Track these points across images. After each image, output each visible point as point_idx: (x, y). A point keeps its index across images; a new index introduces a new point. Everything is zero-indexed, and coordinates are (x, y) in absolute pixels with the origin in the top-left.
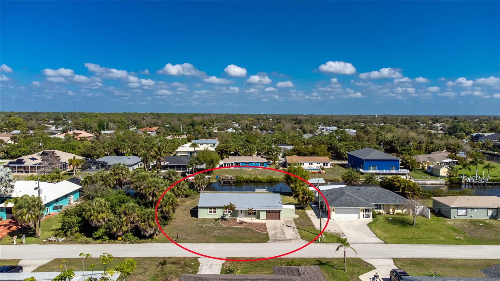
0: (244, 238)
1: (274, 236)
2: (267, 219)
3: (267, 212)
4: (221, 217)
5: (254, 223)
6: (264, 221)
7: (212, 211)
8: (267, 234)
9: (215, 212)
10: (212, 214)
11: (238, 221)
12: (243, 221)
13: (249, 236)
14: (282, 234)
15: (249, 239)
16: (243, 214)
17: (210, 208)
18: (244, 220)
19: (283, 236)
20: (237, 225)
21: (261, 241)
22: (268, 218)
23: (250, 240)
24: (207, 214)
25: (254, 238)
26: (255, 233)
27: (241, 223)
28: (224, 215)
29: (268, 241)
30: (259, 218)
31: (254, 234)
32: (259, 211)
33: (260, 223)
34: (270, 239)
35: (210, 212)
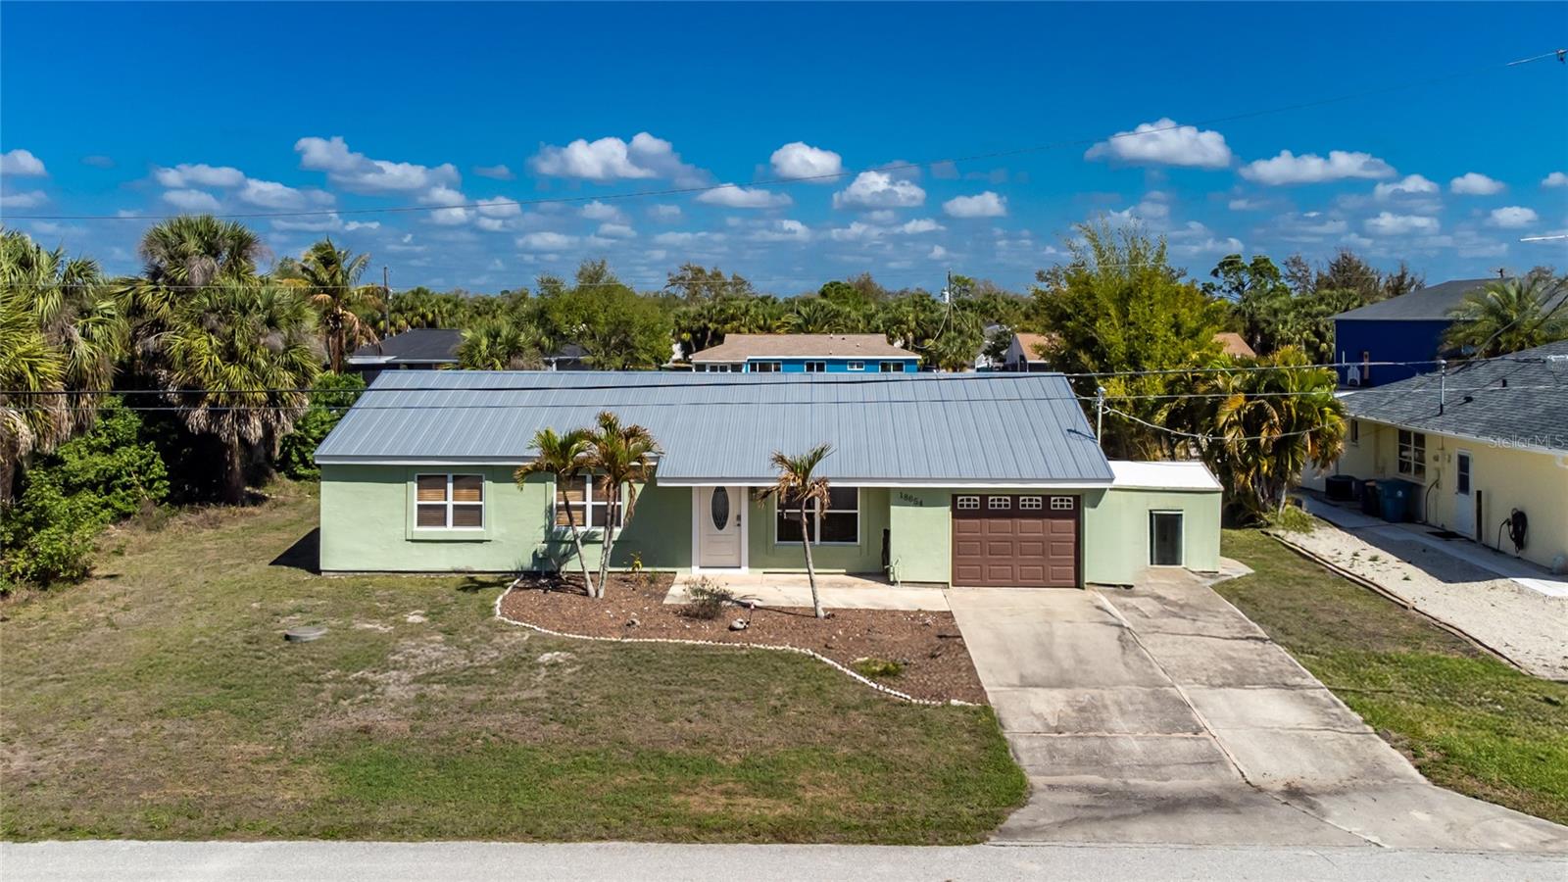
0: (697, 769)
1: (1067, 743)
2: (963, 575)
3: (957, 514)
4: (527, 562)
5: (832, 614)
6: (933, 600)
7: (450, 503)
8: (987, 727)
9: (470, 515)
10: (450, 530)
11: (677, 593)
12: (725, 596)
13: (773, 739)
14: (1171, 728)
15: (765, 777)
16: (739, 533)
17: (430, 478)
18: (738, 591)
19: (1181, 744)
20: (659, 630)
21: (921, 804)
22: (968, 570)
23: (770, 788)
24: (399, 532)
25: (830, 762)
26: (840, 709)
27: (710, 607)
28: (553, 539)
29: (1016, 819)
30: (881, 572)
31: (834, 724)
32: (883, 499)
33: (893, 613)
34: (1037, 781)
35: (430, 515)
